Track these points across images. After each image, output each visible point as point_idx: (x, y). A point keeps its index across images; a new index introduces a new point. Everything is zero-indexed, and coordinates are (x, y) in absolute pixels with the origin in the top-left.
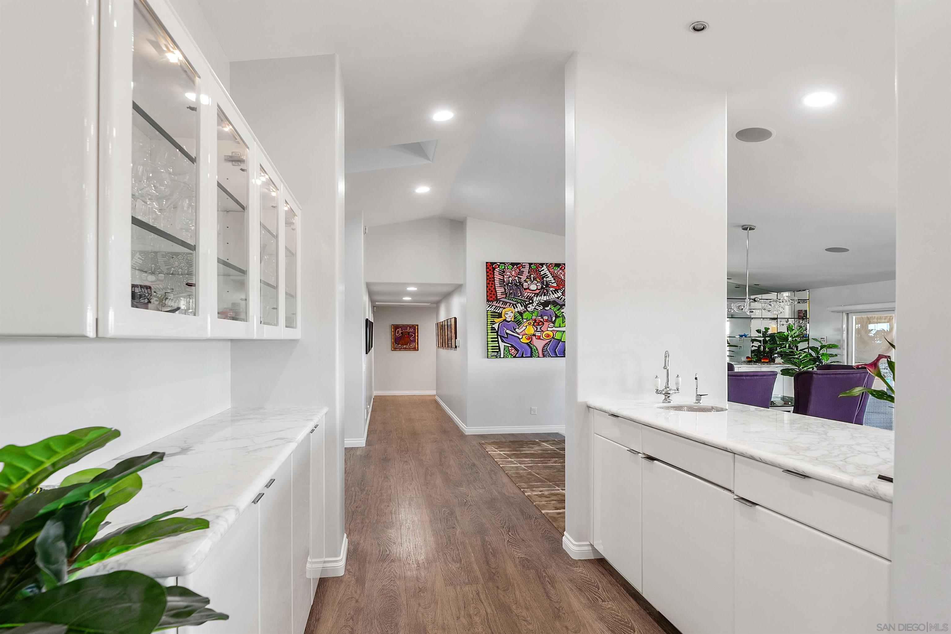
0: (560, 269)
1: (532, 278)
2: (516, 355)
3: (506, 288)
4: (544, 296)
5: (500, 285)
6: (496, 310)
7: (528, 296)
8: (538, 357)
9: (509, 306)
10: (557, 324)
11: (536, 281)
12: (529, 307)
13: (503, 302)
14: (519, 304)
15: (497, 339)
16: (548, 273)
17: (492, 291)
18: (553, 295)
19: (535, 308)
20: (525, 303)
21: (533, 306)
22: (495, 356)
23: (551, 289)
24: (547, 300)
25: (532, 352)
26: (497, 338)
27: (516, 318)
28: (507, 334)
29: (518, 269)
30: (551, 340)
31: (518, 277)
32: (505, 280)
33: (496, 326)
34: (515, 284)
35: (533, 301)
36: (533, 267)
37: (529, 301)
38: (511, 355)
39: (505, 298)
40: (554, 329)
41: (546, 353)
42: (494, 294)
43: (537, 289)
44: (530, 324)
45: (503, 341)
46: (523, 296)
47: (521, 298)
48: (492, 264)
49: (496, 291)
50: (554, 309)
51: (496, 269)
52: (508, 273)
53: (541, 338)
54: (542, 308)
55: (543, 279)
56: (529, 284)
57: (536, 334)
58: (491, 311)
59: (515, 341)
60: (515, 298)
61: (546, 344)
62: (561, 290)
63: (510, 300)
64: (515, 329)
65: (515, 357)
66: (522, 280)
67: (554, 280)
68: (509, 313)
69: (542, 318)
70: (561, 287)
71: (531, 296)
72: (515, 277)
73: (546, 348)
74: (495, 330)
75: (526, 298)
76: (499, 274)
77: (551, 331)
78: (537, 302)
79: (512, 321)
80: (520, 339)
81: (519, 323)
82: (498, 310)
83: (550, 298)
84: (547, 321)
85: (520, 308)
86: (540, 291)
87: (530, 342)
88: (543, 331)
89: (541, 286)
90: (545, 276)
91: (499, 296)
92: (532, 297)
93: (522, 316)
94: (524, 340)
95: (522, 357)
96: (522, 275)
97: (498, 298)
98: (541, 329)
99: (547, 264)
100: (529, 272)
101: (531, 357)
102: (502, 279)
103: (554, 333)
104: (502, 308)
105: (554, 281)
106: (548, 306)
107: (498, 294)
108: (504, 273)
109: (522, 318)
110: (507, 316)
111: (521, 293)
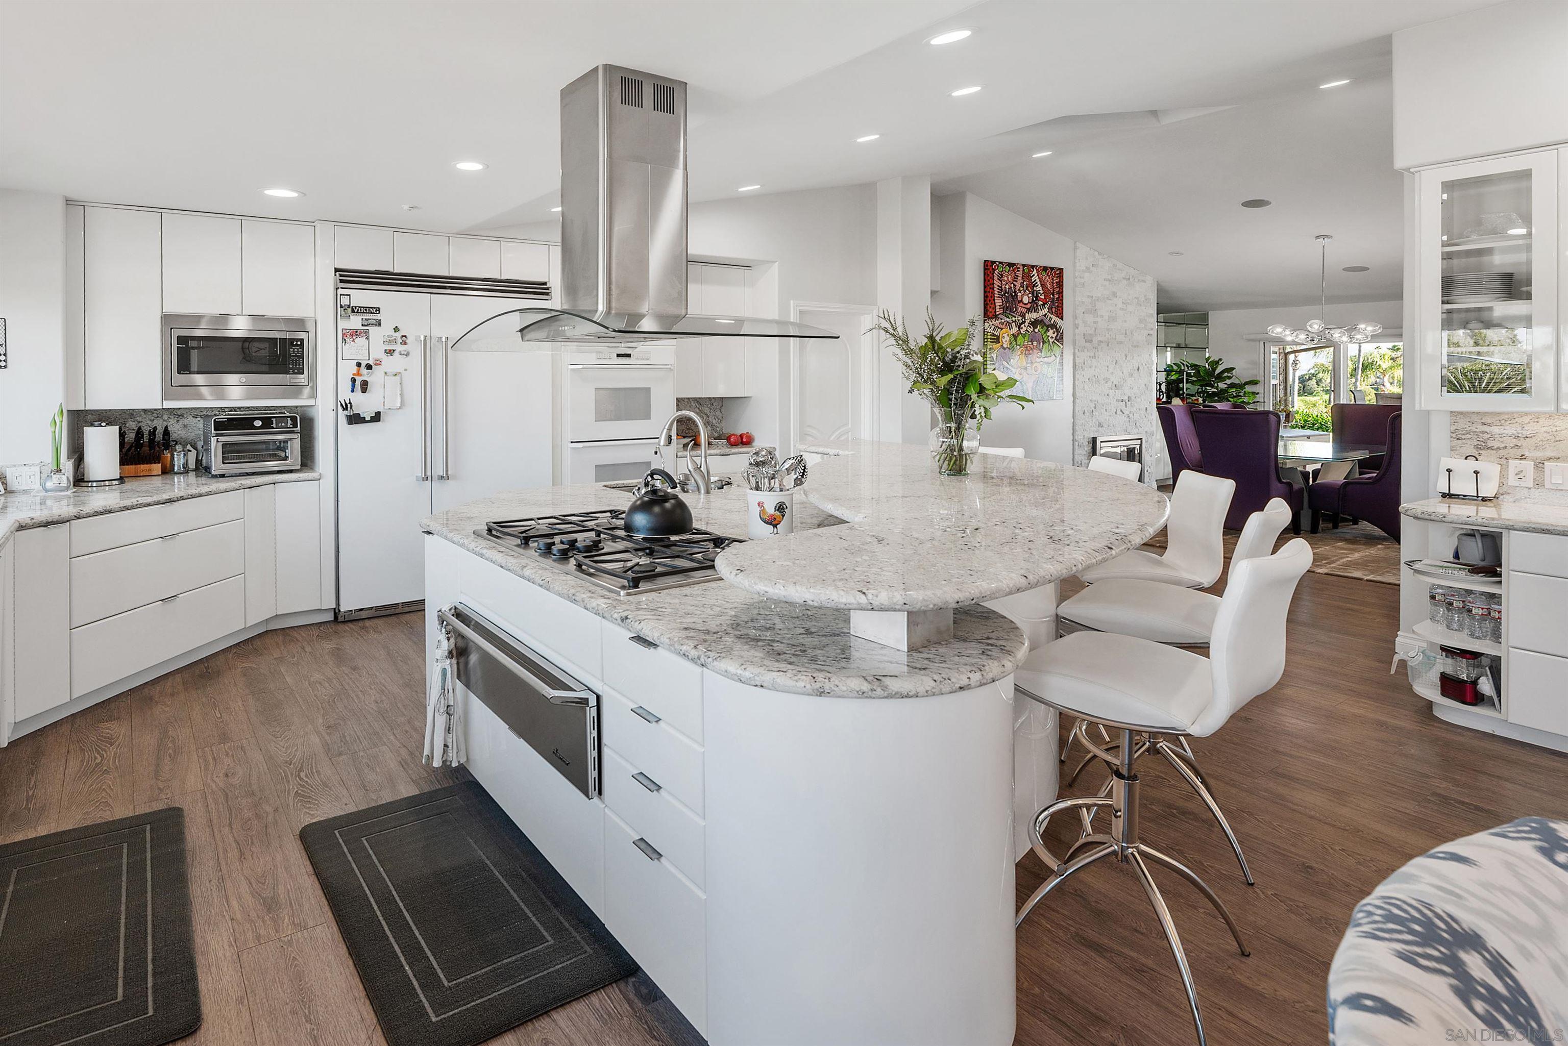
0: (1048, 275)
1: (1025, 286)
3: (1004, 299)
4: (1034, 312)
5: (999, 295)
6: (995, 331)
7: (1022, 312)
9: (1006, 326)
10: (1044, 354)
13: (1001, 319)
14: (1014, 323)
16: (1038, 280)
17: (992, 304)
19: (1027, 330)
20: (1019, 322)
21: (1025, 326)
24: (1037, 318)
28: (1003, 366)
29: (1014, 273)
31: (1014, 285)
32: (1003, 287)
34: (1010, 294)
35: (1025, 319)
36: (1026, 271)
37: (1022, 320)
39: (1003, 315)
40: (1041, 359)
42: (993, 309)
43: (1029, 302)
44: (1022, 352)
46: (1017, 312)
47: (1016, 314)
48: (992, 262)
49: (995, 304)
50: (1042, 331)
51: (996, 272)
52: (1006, 278)
53: (1030, 371)
55: (1033, 288)
56: (1022, 295)
57: (1026, 366)
58: (990, 332)
60: (1011, 315)
62: (1047, 305)
63: (1007, 317)
64: (1010, 360)
66: (1017, 288)
67: (1043, 290)
68: (1005, 335)
69: (1032, 344)
70: (1048, 300)
72: (1011, 284)
74: (994, 361)
75: (1020, 316)
76: (998, 279)
78: (1028, 321)
82: (997, 332)
83: (1039, 316)
85: (1015, 330)
86: (1031, 305)
87: (1022, 379)
88: (1032, 362)
89: (1032, 298)
91: (998, 310)
92: (1025, 313)
93: (1016, 341)
94: (1017, 375)
96: (1017, 281)
97: (997, 313)
98: (1030, 359)
100: (1022, 278)
102: (1001, 286)
104: (1000, 328)
105: (1042, 292)
107: (997, 307)
108: (1002, 277)
109: (1016, 344)
110: (1004, 340)
111: (1016, 307)
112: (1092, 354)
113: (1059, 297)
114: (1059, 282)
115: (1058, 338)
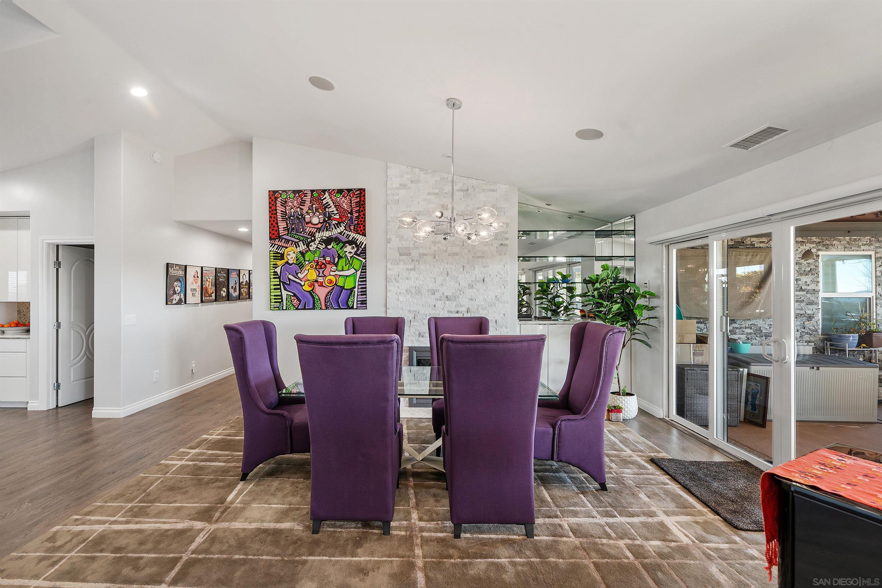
0: (343, 196)
1: (314, 209)
2: (298, 306)
3: (288, 222)
4: (326, 231)
5: (282, 218)
6: (278, 250)
7: (310, 231)
8: (321, 309)
9: (291, 245)
10: (340, 268)
11: (318, 212)
12: (311, 246)
13: (286, 239)
14: (301, 242)
15: (279, 287)
16: (331, 203)
17: (274, 227)
18: (336, 230)
19: (317, 247)
20: (307, 241)
21: (315, 244)
22: (278, 307)
23: (334, 222)
24: (330, 236)
25: (314, 303)
26: (280, 285)
27: (298, 259)
28: (289, 279)
29: (300, 198)
30: (334, 288)
31: (301, 209)
32: (287, 212)
33: (278, 270)
34: (296, 217)
35: (315, 237)
36: (315, 196)
37: (311, 238)
38: (294, 306)
39: (287, 235)
40: (337, 273)
41: (329, 304)
42: (276, 231)
43: (319, 222)
44: (312, 267)
45: (285, 289)
46: (305, 232)
47: (303, 234)
48: (275, 192)
49: (278, 227)
50: (337, 247)
51: (278, 199)
52: (290, 204)
53: (324, 285)
54: (324, 247)
55: (325, 210)
56: (311, 217)
57: (319, 280)
58: (273, 251)
59: (297, 289)
60: (298, 235)
61: (328, 293)
62: (344, 224)
63: (292, 237)
64: (297, 274)
65: (297, 309)
66: (304, 212)
67: (337, 210)
68: (291, 253)
69: (325, 259)
70: (344, 219)
71: (313, 232)
72: (297, 208)
73: (328, 297)
74: (277, 275)
75: (309, 235)
76: (281, 205)
77: (334, 276)
78: (319, 240)
79: (294, 264)
80: (302, 286)
81: (301, 266)
82: (280, 250)
83: (333, 234)
84: (329, 262)
85: (302, 247)
86: (323, 225)
87: (312, 290)
88: (325, 276)
89: (323, 218)
90: (327, 206)
91: (282, 232)
92: (315, 233)
93: (304, 257)
94: (307, 288)
95: (304, 309)
96: (304, 205)
97: (280, 235)
98: (323, 274)
99: (329, 190)
100: (311, 202)
101: (314, 308)
102: (284, 211)
103: (337, 278)
104: (284, 247)
105: (336, 212)
106: (331, 245)
107: (280, 230)
108: (286, 203)
109: (304, 260)
110: (289, 257)
111: (303, 228)
112: (411, 267)
113: (359, 215)
114: (360, 201)
115: (358, 253)
